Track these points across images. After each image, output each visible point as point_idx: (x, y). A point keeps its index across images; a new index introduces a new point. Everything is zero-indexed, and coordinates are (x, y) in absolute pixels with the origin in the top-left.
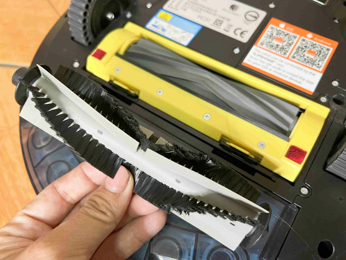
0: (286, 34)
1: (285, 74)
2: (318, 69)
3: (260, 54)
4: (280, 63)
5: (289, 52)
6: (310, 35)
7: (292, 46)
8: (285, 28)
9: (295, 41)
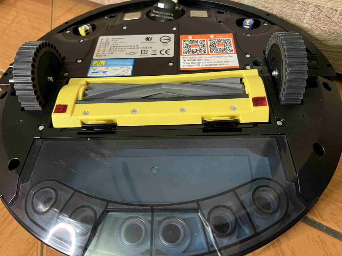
0: (196, 41)
1: (214, 63)
2: (231, 52)
3: (188, 59)
4: (206, 59)
5: (206, 50)
6: (212, 36)
7: (206, 46)
8: (193, 38)
9: (205, 42)
